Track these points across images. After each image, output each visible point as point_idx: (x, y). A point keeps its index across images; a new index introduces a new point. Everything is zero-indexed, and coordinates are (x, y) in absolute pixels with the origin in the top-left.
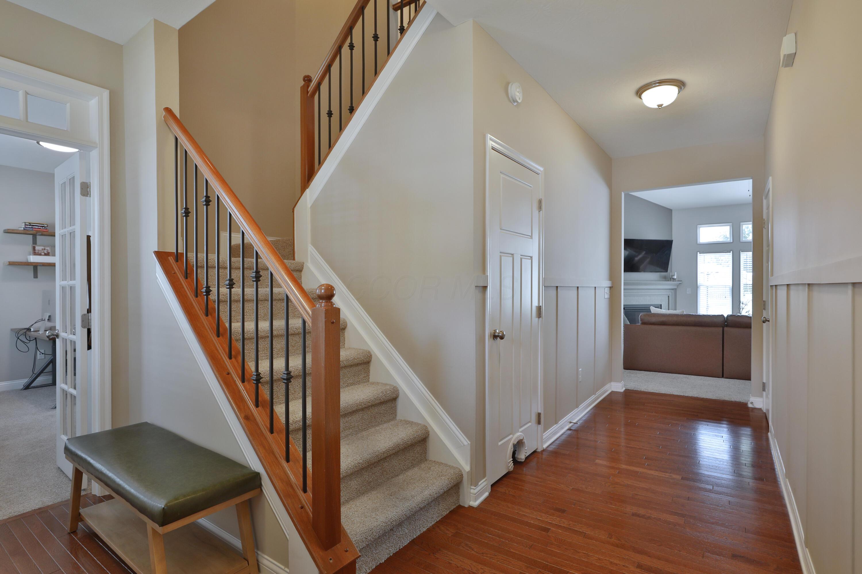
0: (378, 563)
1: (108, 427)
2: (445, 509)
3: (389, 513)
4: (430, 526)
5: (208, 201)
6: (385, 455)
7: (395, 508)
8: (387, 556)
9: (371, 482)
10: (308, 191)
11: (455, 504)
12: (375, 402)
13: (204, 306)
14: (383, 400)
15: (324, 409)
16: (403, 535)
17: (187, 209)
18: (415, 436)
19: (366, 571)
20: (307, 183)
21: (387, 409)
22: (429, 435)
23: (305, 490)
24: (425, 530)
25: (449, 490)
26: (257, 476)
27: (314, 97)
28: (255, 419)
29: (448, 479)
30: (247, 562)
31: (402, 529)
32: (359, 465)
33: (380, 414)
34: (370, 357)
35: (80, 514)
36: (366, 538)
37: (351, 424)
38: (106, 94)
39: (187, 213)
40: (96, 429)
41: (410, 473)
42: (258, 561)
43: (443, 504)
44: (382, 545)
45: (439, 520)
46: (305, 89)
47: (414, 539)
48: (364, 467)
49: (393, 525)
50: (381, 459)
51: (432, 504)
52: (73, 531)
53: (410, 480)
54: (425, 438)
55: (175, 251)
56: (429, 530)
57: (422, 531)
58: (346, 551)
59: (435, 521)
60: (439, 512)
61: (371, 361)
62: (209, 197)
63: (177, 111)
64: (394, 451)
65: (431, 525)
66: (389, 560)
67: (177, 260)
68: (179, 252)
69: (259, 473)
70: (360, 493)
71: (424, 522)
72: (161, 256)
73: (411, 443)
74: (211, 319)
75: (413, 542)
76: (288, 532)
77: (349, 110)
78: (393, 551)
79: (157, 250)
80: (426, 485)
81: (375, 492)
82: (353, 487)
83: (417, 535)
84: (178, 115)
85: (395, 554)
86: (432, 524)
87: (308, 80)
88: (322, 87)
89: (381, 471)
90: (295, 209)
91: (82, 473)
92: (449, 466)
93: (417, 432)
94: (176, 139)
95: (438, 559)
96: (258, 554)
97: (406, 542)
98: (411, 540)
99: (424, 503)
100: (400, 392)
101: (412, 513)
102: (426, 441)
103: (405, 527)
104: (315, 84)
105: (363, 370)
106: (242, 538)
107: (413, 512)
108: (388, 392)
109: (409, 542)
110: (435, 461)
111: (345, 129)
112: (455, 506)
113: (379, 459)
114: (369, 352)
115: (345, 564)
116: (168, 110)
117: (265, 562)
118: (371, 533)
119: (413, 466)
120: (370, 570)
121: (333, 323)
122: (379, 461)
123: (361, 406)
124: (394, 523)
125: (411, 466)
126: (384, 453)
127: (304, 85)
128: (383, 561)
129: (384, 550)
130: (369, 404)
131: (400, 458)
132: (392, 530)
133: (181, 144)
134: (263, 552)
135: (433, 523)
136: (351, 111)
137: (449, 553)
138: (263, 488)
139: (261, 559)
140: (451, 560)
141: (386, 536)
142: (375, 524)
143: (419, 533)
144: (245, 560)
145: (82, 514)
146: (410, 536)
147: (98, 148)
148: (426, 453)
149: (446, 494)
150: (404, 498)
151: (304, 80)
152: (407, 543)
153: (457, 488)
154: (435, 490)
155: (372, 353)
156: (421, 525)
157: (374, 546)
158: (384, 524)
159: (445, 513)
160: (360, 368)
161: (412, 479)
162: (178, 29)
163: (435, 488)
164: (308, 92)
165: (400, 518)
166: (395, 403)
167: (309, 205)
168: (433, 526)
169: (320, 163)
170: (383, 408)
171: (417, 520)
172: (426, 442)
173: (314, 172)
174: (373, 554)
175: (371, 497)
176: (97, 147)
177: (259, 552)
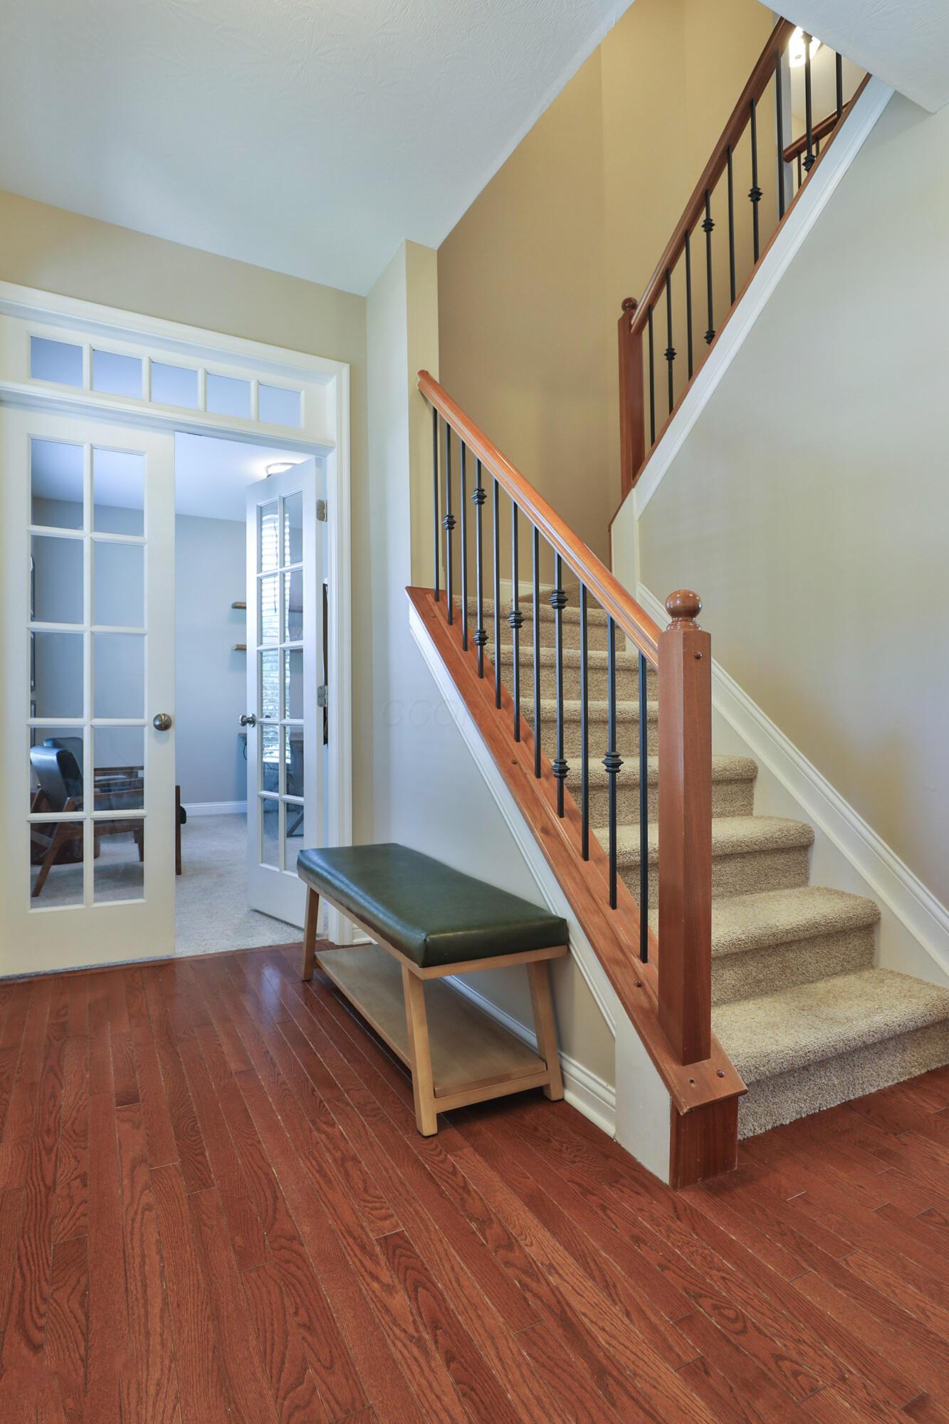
0: (778, 1123)
1: (348, 843)
2: (917, 1064)
3: (801, 1036)
4: (885, 1087)
5: (481, 498)
6: (790, 937)
7: (813, 1030)
8: (795, 1116)
9: (762, 981)
10: (634, 491)
11: (940, 1061)
12: (767, 846)
13: (477, 665)
14: (782, 845)
15: (683, 810)
16: (827, 1085)
17: (450, 517)
18: (851, 915)
19: (755, 1129)
20: (633, 479)
21: (790, 863)
22: (879, 919)
23: (644, 958)
24: (873, 1090)
25: (927, 1027)
26: (562, 923)
27: (641, 333)
28: (559, 835)
29: (927, 1005)
30: (544, 1064)
31: (825, 1073)
32: (740, 942)
33: (777, 869)
34: (755, 769)
35: (315, 957)
36: (756, 1068)
37: (722, 878)
38: (345, 369)
39: (451, 524)
40: (334, 843)
41: (839, 982)
42: (561, 1068)
43: (914, 1052)
44: (786, 1092)
45: (904, 1081)
46: (624, 323)
47: (851, 1101)
48: (748, 949)
49: (808, 1060)
50: (781, 944)
51: (890, 1045)
52: (308, 980)
53: (841, 992)
54: (870, 925)
55: (434, 587)
56: (881, 1093)
57: (867, 1090)
58: (721, 1076)
59: (896, 1081)
60: (904, 1064)
61: (755, 777)
62: (483, 491)
63: (435, 375)
64: (807, 934)
65: (886, 1085)
66: (798, 1124)
67: (437, 599)
68: (440, 588)
69: (565, 920)
70: (739, 995)
71: (872, 1074)
72: (416, 593)
73: (842, 927)
74: (487, 683)
75: (848, 1106)
76: (614, 1022)
77: (706, 338)
78: (806, 1109)
79: (410, 585)
80: (877, 1007)
81: (771, 1000)
82: (728, 981)
83: (857, 1096)
84: (436, 378)
85: (812, 1117)
86: (889, 1084)
87: (629, 305)
88: (655, 313)
89: (781, 966)
90: (613, 527)
91: (318, 895)
92: (927, 984)
93: (854, 909)
94: (435, 411)
95: (905, 1145)
96: (561, 1056)
97: (834, 1101)
98: (844, 1101)
99: (873, 1036)
100: (816, 835)
101: (847, 1047)
102: (872, 930)
103: (832, 1070)
104: (643, 308)
105: (740, 793)
106: (538, 1028)
107: (849, 1047)
108: (792, 832)
109: (839, 1103)
110: (892, 972)
111: (699, 373)
112: (940, 1065)
113: (778, 942)
114: (752, 762)
115: (718, 1097)
116: (424, 374)
117: (573, 1071)
118: (765, 1060)
119: (845, 971)
120: (761, 1129)
121: (698, 657)
122: (777, 945)
123: (739, 848)
124: (811, 1056)
125: (842, 971)
126: (787, 932)
127: (624, 315)
128: (788, 1122)
129: (789, 1103)
130: (756, 847)
131: (818, 951)
132: (805, 1068)
133: (441, 416)
134: (570, 1055)
135: (891, 1083)
136: (710, 338)
137: (932, 1142)
138: (571, 948)
139: (567, 1066)
140: (938, 1155)
141: (794, 1077)
142: (774, 1048)
143: (859, 1094)
144: (541, 1061)
145: (318, 956)
146: (843, 1092)
147: (336, 449)
148: (872, 954)
149: (919, 1034)
150: (831, 1019)
151: (624, 307)
152: (836, 1104)
153: (945, 1030)
154: (896, 1018)
155: (758, 764)
156: (866, 1080)
157: (771, 1088)
158: (790, 1052)
159: (917, 1072)
160: (734, 788)
161: (844, 991)
162: (436, 249)
163: (896, 1014)
164: (631, 326)
165: (823, 1051)
166: (806, 855)
167: (637, 515)
168: (890, 1087)
169: (654, 442)
170: (780, 861)
171: (858, 1066)
172: (873, 933)
173: (644, 459)
174: (768, 1103)
175: (762, 1005)
176: (334, 448)
177: (564, 1055)
